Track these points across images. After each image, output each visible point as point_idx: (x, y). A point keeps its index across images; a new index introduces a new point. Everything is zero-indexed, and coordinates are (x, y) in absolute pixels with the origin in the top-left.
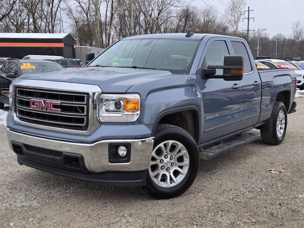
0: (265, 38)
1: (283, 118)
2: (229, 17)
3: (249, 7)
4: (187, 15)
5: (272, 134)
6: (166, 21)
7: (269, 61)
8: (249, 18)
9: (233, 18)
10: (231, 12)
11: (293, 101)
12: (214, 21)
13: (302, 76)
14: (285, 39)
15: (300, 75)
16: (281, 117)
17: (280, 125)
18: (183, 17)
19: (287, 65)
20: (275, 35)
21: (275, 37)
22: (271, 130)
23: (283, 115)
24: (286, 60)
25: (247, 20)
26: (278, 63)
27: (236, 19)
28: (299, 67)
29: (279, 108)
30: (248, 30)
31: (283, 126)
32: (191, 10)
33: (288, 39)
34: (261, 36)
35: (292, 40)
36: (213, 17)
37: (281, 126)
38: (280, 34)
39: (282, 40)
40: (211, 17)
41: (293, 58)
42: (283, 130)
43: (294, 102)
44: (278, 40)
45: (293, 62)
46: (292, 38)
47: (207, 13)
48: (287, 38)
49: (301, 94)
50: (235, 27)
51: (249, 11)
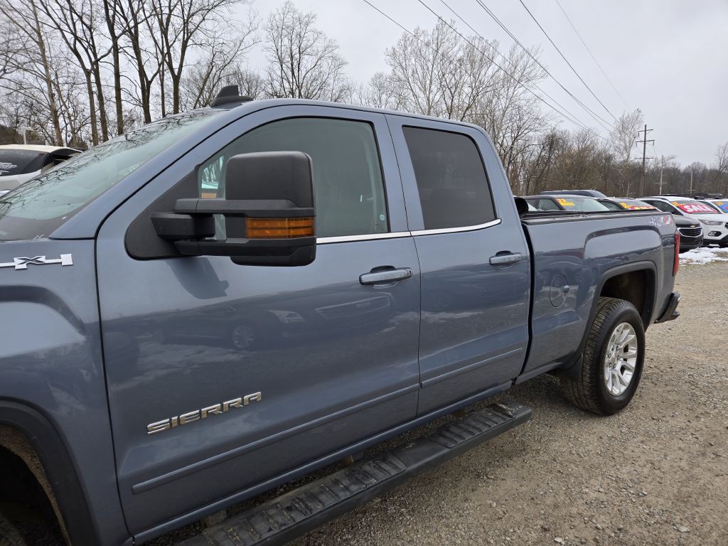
0: (674, 169)
1: (632, 342)
2: (617, 142)
3: (646, 126)
4: (552, 142)
5: (589, 391)
6: (522, 151)
7: (663, 199)
8: (645, 141)
9: (622, 143)
10: (619, 135)
11: (669, 293)
12: (593, 148)
13: (724, 224)
14: (705, 170)
15: (720, 223)
16: (624, 341)
17: (622, 359)
18: (547, 145)
19: (696, 205)
20: (690, 165)
21: (689, 167)
22: (587, 379)
23: (631, 333)
24: (696, 198)
25: (642, 144)
26: (678, 202)
27: (628, 144)
28: (718, 209)
29: (616, 316)
30: (644, 159)
31: (632, 363)
32: (558, 134)
33: (710, 170)
34: (667, 166)
35: (715, 171)
36: (591, 143)
37: (624, 363)
38: (698, 163)
39: (701, 171)
40: (589, 143)
41: (710, 194)
42: (631, 374)
43: (673, 294)
44: (694, 172)
45: (709, 201)
46: (717, 168)
47: (583, 137)
48: (708, 168)
49: (721, 255)
50: (625, 155)
51: (645, 131)
